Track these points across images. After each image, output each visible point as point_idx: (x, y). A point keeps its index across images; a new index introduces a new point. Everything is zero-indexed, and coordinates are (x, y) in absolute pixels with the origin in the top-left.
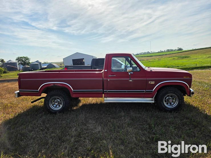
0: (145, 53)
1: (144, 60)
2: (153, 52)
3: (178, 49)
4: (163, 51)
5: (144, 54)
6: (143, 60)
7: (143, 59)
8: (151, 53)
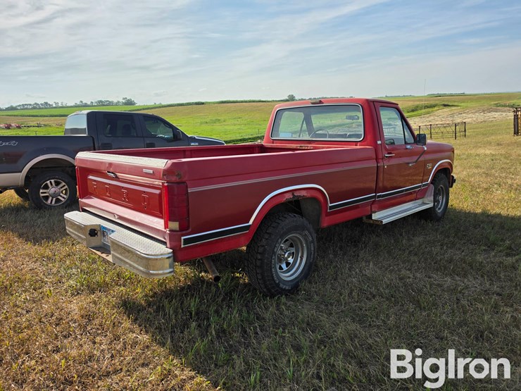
0: (36, 107)
1: (50, 126)
2: (60, 105)
3: (124, 101)
4: (89, 103)
5: (34, 108)
6: (45, 125)
7: (46, 123)
8: (54, 106)
